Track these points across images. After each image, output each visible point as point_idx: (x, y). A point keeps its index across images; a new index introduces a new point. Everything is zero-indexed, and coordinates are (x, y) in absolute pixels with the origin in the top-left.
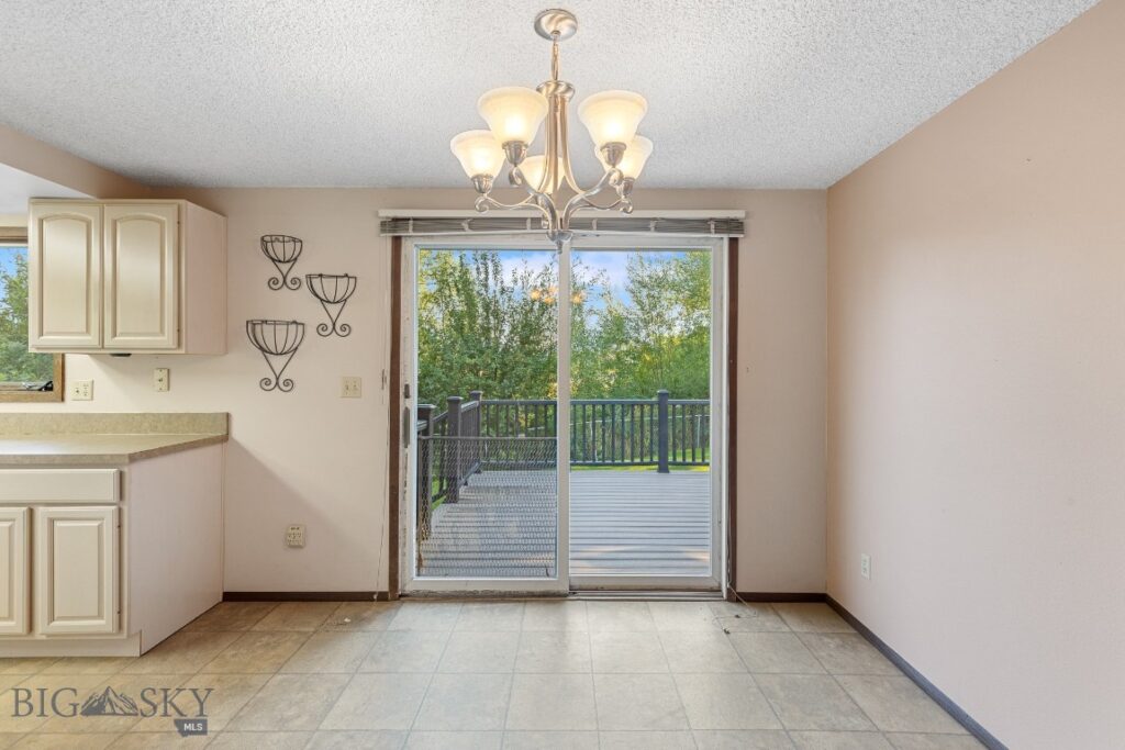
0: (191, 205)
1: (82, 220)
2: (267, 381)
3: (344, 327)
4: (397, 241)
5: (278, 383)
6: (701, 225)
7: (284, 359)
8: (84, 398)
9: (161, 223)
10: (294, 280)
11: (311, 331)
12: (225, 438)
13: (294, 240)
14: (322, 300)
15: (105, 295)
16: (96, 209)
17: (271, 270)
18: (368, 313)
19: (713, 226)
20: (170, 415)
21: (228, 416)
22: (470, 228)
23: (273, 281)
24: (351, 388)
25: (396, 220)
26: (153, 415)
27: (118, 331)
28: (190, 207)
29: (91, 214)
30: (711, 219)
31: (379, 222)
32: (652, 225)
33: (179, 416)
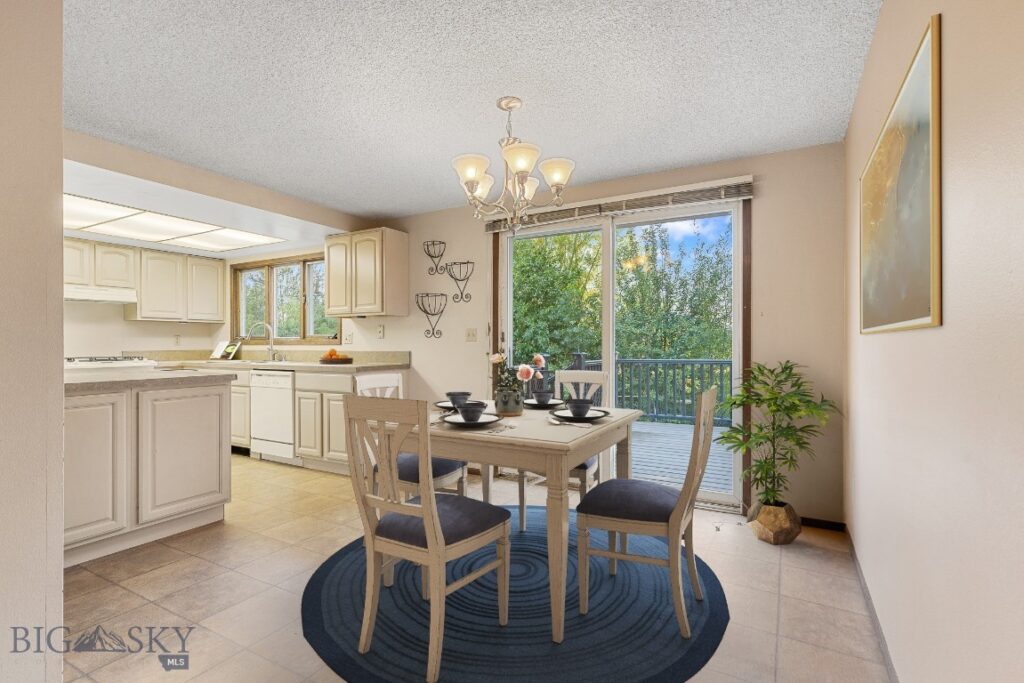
0: (388, 230)
1: (343, 244)
2: (428, 332)
3: (467, 296)
4: (496, 236)
5: (434, 333)
6: (713, 194)
7: (436, 317)
8: (349, 342)
9: (374, 241)
10: (441, 268)
11: (450, 299)
12: (408, 366)
13: (441, 243)
14: (455, 279)
15: (352, 283)
16: (348, 238)
17: (430, 263)
18: (480, 287)
19: (723, 192)
20: (384, 352)
21: (410, 353)
22: (539, 221)
23: (431, 269)
24: (471, 335)
25: (495, 222)
27: (359, 303)
28: (388, 231)
29: (346, 240)
30: (720, 188)
31: (484, 224)
32: (670, 198)
33: (388, 353)
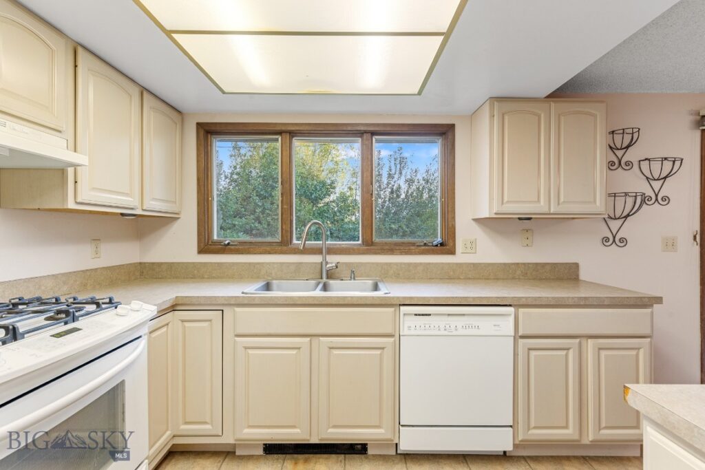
2: (607, 239)
3: (664, 198)
5: (615, 241)
7: (619, 223)
8: (470, 251)
10: (627, 163)
14: (647, 178)
17: (610, 156)
20: (537, 264)
21: (577, 265)
23: (611, 163)
24: (670, 244)
26: (524, 264)
27: (562, 200)
